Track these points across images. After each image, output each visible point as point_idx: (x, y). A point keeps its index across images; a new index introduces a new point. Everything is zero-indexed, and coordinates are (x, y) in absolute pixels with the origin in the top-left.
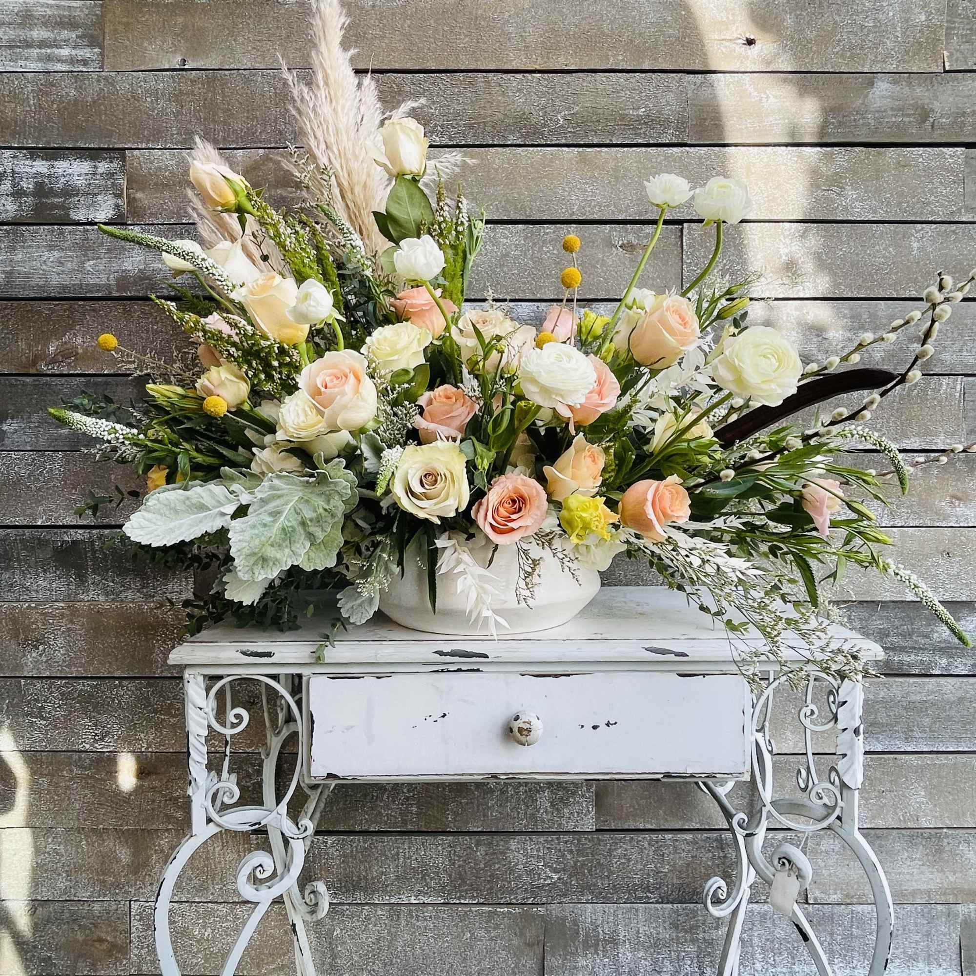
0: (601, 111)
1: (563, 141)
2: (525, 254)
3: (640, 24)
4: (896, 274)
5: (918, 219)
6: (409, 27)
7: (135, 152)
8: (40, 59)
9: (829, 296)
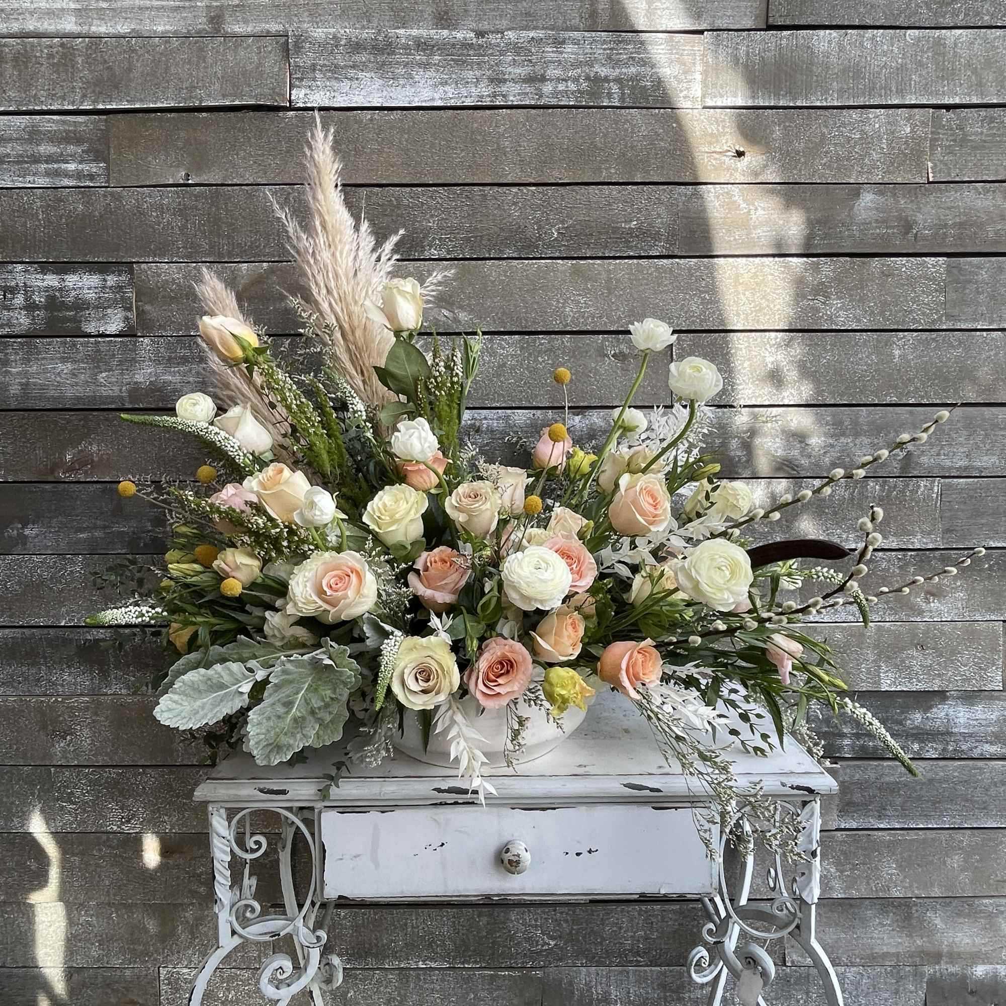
0: (593, 224)
1: (557, 254)
2: (522, 364)
3: (632, 137)
4: (878, 381)
5: (900, 327)
6: (407, 141)
7: (143, 266)
8: (48, 174)
9: (813, 402)
